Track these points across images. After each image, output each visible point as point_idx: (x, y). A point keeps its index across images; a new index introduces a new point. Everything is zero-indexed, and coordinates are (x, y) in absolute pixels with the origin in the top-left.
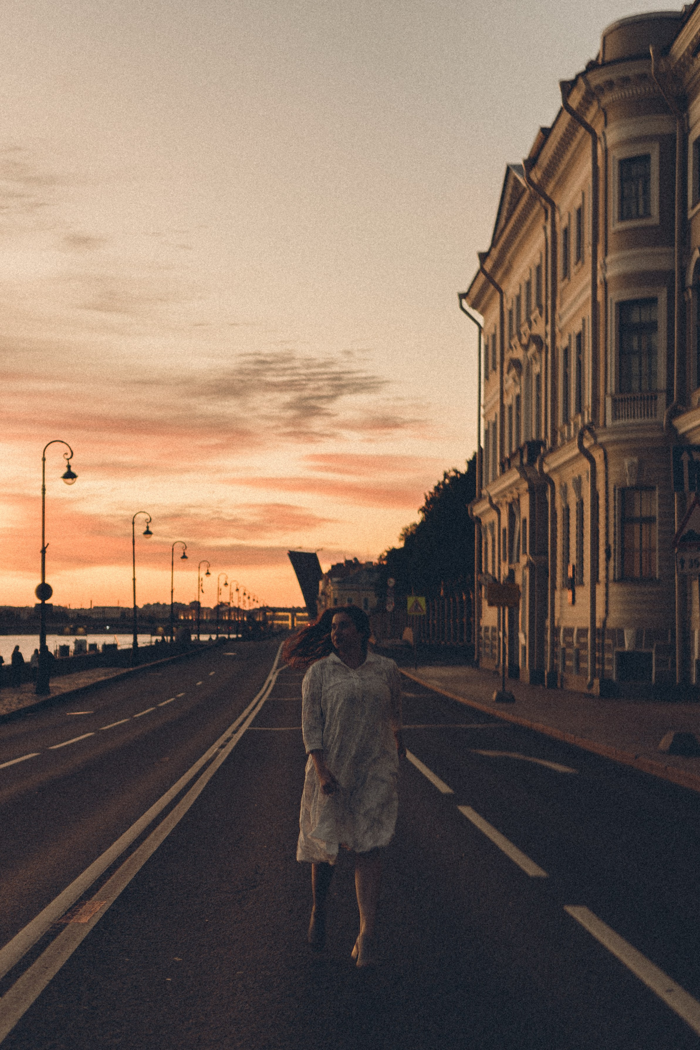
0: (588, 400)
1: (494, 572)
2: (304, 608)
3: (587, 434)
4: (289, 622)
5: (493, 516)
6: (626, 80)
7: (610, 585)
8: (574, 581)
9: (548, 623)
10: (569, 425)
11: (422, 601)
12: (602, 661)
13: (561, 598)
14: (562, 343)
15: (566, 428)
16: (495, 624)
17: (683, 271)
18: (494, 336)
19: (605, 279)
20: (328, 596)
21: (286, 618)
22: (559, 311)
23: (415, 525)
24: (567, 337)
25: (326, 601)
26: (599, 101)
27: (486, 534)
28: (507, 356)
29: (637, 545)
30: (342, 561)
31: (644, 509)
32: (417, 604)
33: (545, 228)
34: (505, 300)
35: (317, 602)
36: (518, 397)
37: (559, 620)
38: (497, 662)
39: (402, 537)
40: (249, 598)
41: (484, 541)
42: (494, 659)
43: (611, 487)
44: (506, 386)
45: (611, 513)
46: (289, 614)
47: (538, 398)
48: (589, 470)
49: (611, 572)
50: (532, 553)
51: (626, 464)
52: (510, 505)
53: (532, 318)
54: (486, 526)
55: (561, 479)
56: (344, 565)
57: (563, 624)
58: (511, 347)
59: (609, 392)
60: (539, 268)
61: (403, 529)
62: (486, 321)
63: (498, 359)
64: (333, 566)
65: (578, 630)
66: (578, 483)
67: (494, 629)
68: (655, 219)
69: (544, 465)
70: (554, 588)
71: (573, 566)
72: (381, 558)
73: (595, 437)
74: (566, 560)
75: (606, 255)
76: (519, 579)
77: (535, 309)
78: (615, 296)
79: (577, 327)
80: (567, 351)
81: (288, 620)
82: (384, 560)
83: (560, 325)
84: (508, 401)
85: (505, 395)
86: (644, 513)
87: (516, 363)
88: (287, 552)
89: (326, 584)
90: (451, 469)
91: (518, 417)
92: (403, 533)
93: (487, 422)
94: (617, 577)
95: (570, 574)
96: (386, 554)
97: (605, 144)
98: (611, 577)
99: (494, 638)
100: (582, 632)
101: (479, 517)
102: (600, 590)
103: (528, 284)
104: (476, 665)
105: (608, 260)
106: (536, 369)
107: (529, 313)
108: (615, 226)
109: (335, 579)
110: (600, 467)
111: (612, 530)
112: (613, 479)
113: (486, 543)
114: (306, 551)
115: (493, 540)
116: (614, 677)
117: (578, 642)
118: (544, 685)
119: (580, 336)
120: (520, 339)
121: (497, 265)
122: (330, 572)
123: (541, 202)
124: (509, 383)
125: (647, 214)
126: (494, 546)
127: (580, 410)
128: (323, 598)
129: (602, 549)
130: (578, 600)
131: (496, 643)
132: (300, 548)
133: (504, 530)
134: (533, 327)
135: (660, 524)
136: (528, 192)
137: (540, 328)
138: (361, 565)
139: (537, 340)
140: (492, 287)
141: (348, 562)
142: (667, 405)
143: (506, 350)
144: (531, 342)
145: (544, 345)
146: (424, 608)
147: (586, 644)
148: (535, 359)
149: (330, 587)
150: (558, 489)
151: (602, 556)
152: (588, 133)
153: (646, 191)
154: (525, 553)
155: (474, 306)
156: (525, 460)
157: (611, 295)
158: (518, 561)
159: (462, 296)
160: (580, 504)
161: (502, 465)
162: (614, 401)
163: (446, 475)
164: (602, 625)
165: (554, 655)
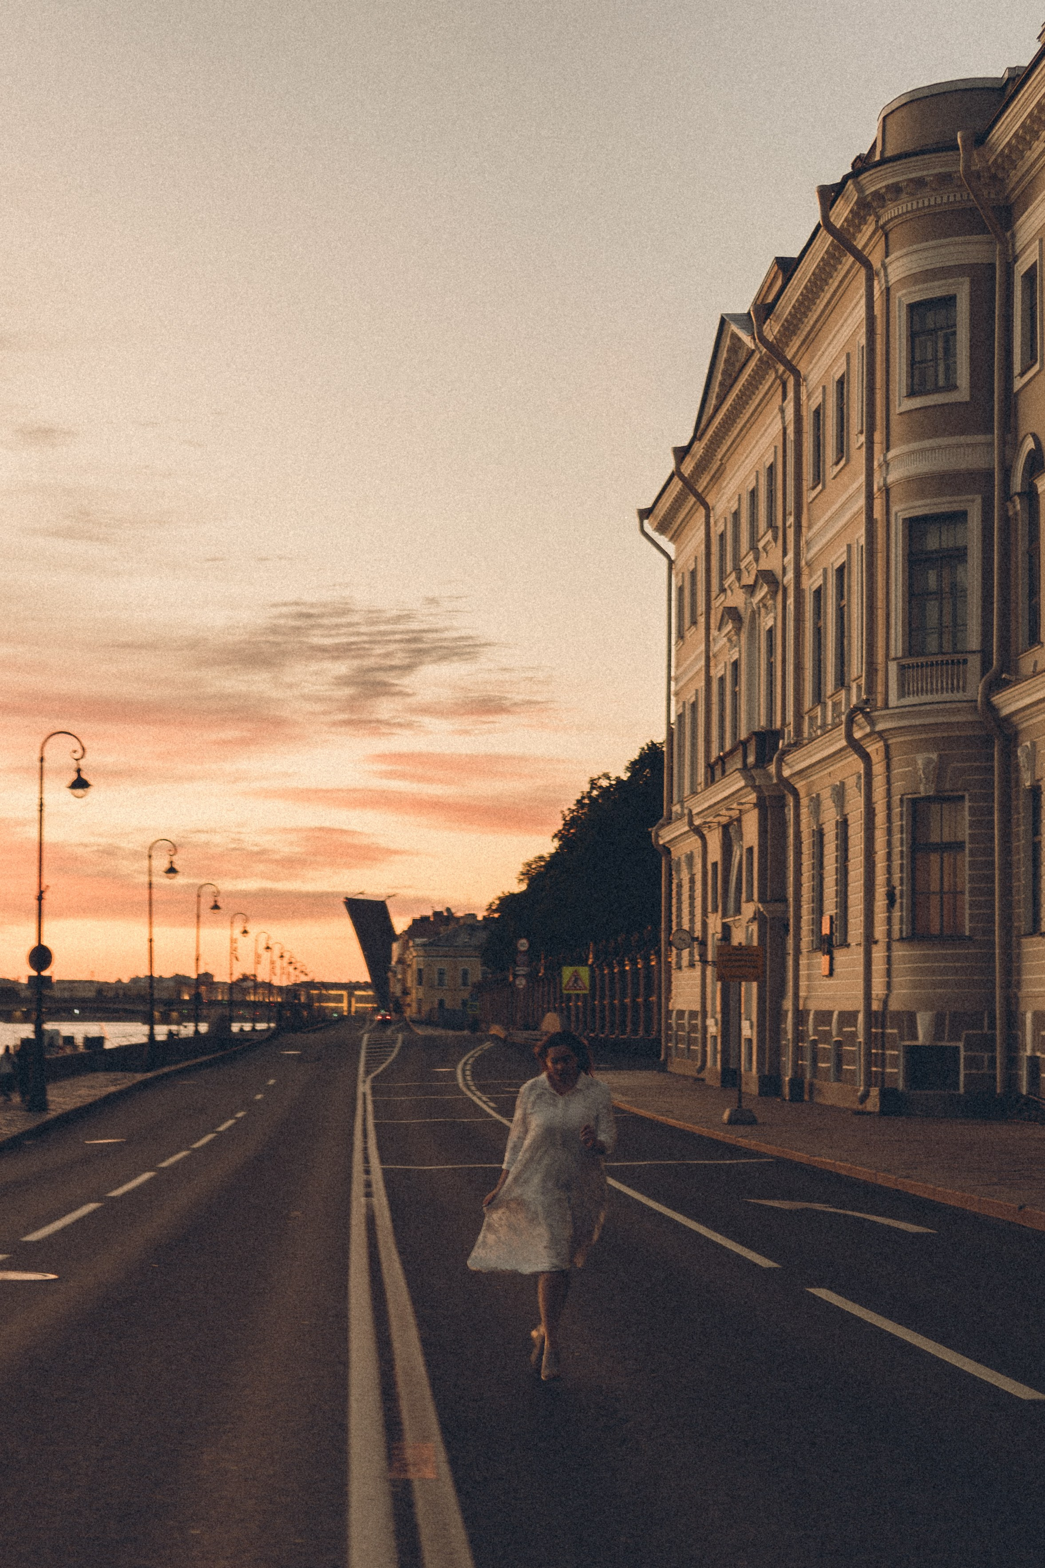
0: (856, 667)
1: (692, 928)
2: (366, 983)
3: (860, 718)
4: (344, 1005)
5: (693, 843)
6: (920, 183)
7: (895, 945)
8: (832, 939)
9: (788, 1004)
10: (825, 704)
11: (584, 972)
12: (882, 1061)
13: (809, 966)
14: (811, 583)
15: (819, 709)
16: (697, 1007)
17: (1007, 472)
18: (693, 574)
19: (885, 485)
20: (409, 966)
21: (339, 999)
22: (806, 535)
23: (541, 858)
24: (820, 572)
25: (404, 972)
26: (878, 218)
27: (678, 871)
28: (715, 604)
29: (935, 886)
30: (429, 913)
31: (946, 830)
32: (576, 977)
33: (782, 410)
34: (712, 521)
35: (390, 974)
36: (736, 665)
37: (806, 998)
38: (699, 1063)
39: (522, 877)
40: (295, 969)
41: (675, 881)
42: (694, 1059)
43: (896, 799)
44: (715, 649)
45: (897, 837)
46: (344, 993)
47: (771, 666)
48: (862, 772)
49: (896, 927)
50: (761, 900)
51: (920, 763)
52: (726, 828)
53: (761, 545)
54: (679, 858)
55: (810, 786)
56: (432, 919)
57: (814, 1006)
58: (723, 590)
59: (892, 654)
60: (771, 469)
61: (524, 864)
62: (679, 552)
63: (701, 607)
64: (414, 920)
65: (841, 1014)
66: (840, 793)
67: (693, 1014)
68: (963, 394)
69: (784, 767)
70: (798, 952)
71: (831, 917)
72: (489, 908)
73: (872, 723)
74: (819, 911)
75: (888, 449)
76: (738, 937)
77: (765, 534)
78: (901, 510)
79: (838, 558)
80: (818, 594)
81: (342, 1002)
82: (495, 911)
83: (808, 555)
84: (717, 672)
85: (712, 664)
86: (946, 839)
87: (732, 613)
88: (342, 899)
89: (405, 947)
90: (601, 774)
91: (735, 695)
92: (524, 871)
93: (681, 704)
94: (904, 934)
95: (826, 930)
96: (497, 902)
97: (887, 282)
98: (896, 935)
99: (694, 1028)
100: (848, 1018)
101: (667, 845)
102: (879, 953)
103: (753, 493)
104: (662, 1068)
105: (890, 455)
106: (767, 622)
107: (754, 539)
108: (902, 404)
109: (419, 941)
110: (878, 768)
111: (896, 863)
112: (898, 786)
113: (680, 886)
114: (369, 898)
115: (692, 881)
116: (901, 1084)
117: (840, 1032)
118: (785, 1100)
119: (840, 571)
120: (739, 579)
121: (701, 467)
122: (410, 928)
123: (777, 372)
124: (720, 642)
125: (952, 387)
126: (692, 889)
127: (841, 682)
128: (400, 967)
129: (880, 892)
130: (838, 970)
131: (699, 1035)
132: (360, 893)
133: (715, 865)
134: (761, 561)
135: (972, 854)
136: (757, 356)
137: (772, 561)
138: (458, 919)
139: (768, 577)
140: (692, 499)
141: (436, 914)
142: (983, 674)
143: (713, 595)
144: (761, 581)
145: (781, 587)
146: (587, 983)
147: (854, 1035)
148: (765, 606)
149: (411, 953)
150: (804, 801)
151: (880, 902)
152: (858, 265)
153: (949, 352)
154: (750, 899)
155: (662, 528)
156: (751, 759)
157: (894, 509)
158: (738, 911)
159: (645, 514)
160: (843, 825)
161: (710, 767)
162: (902, 668)
163: (593, 783)
164: (881, 1006)
165: (798, 1052)
